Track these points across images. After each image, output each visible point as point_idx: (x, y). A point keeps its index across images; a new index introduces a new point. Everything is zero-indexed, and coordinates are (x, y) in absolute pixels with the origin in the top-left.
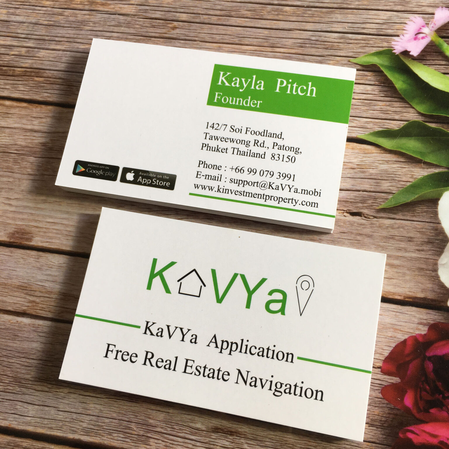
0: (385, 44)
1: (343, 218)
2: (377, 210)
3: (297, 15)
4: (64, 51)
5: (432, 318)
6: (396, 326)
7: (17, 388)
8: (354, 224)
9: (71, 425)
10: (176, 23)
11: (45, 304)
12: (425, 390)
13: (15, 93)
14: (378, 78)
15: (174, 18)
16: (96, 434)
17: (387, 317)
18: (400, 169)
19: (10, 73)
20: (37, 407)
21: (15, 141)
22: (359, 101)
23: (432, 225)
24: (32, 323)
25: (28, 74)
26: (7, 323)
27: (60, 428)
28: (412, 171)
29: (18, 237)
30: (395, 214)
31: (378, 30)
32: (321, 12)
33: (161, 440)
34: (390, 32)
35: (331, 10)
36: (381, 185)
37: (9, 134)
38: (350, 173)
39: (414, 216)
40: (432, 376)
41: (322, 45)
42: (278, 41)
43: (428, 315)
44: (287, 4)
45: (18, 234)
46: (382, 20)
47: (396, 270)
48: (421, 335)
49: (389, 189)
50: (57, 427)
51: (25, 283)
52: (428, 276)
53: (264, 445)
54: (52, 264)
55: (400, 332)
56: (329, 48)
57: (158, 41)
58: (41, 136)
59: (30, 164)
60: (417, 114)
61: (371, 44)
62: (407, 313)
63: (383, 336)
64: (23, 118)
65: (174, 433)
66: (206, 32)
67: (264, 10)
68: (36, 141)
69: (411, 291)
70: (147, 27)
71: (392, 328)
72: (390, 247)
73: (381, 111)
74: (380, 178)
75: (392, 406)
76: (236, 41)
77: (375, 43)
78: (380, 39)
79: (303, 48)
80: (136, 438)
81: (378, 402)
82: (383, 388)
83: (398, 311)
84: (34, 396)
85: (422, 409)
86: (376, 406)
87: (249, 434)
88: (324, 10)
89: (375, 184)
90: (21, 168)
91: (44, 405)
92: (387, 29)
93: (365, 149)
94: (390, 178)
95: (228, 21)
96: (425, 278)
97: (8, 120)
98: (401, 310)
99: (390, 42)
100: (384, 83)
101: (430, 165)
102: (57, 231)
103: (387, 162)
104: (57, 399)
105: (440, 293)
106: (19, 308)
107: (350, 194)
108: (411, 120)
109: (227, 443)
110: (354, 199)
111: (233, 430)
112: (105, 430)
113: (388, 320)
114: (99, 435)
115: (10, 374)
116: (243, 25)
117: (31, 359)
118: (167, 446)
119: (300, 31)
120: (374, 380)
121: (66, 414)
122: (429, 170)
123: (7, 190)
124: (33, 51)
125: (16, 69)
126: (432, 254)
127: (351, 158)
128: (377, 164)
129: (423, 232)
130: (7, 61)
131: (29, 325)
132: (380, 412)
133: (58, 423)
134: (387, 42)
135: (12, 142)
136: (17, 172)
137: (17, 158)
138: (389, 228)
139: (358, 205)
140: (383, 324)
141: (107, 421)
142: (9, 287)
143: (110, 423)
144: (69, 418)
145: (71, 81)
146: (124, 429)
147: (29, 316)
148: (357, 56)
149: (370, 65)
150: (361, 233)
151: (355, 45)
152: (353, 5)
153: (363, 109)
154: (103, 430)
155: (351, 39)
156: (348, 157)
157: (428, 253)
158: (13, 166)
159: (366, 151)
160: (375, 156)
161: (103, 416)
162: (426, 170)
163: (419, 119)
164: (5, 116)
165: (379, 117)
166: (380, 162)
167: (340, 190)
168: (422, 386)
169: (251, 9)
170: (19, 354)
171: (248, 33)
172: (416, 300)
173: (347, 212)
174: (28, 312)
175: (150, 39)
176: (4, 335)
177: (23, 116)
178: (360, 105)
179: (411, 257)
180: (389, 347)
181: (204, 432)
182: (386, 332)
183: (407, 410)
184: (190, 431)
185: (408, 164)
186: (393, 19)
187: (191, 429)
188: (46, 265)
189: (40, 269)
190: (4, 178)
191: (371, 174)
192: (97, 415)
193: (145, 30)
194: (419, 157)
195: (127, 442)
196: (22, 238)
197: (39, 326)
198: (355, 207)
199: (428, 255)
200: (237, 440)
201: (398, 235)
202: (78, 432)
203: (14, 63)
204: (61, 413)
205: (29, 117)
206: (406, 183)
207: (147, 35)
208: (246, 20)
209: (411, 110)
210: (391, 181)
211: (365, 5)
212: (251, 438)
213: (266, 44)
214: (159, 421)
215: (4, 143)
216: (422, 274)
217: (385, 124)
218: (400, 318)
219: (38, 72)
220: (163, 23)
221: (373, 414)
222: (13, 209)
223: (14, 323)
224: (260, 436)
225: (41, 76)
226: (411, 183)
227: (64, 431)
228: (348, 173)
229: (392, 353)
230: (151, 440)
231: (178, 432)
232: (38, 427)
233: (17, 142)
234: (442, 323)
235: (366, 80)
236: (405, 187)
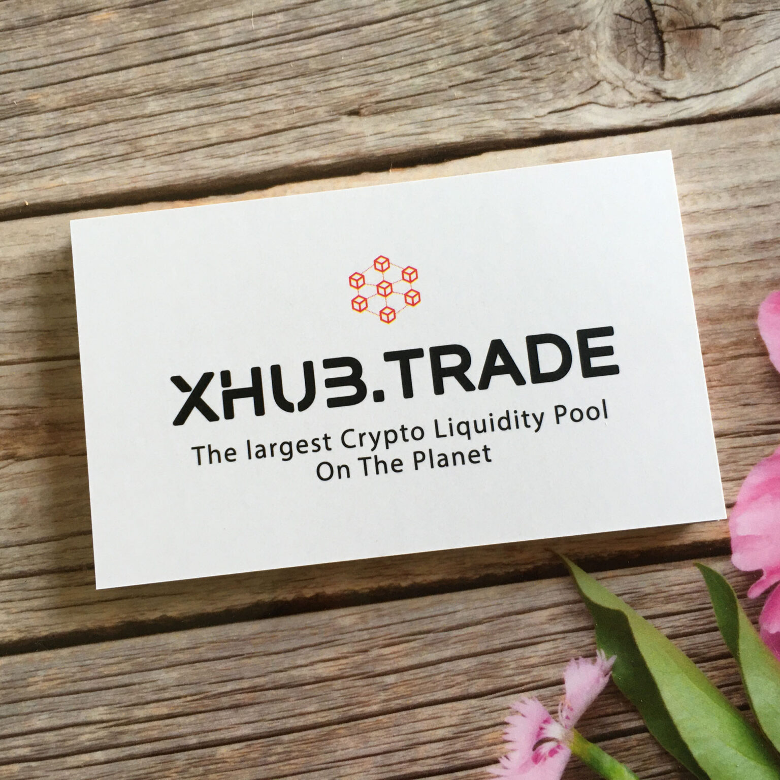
3: (250, 763)
35: (326, 729)
44: (222, 740)
46: (450, 729)
67: (170, 769)
88: (311, 734)
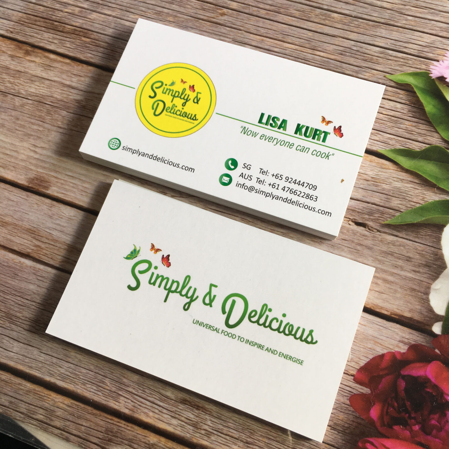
0: (424, 67)
1: (348, 226)
2: (383, 224)
4: (114, 17)
5: (414, 338)
6: (377, 339)
7: (7, 323)
8: (357, 234)
9: (51, 369)
10: (225, 10)
11: (49, 250)
12: (393, 407)
13: (61, 48)
14: (410, 98)
15: (225, 5)
16: (72, 382)
17: (370, 329)
18: (413, 189)
19: (60, 29)
20: (22, 344)
21: (52, 93)
22: (386, 116)
23: (433, 249)
24: (33, 266)
25: (77, 33)
26: (10, 261)
27: (39, 368)
28: (424, 194)
29: (36, 183)
30: (398, 231)
31: (419, 51)
32: (367, 24)
33: (131, 400)
34: (431, 55)
36: (391, 201)
37: (48, 86)
38: (363, 184)
39: (418, 237)
40: (403, 394)
41: (362, 56)
42: (320, 45)
43: (411, 335)
45: (37, 180)
47: (388, 285)
48: (399, 353)
49: (398, 207)
50: (36, 367)
51: (35, 227)
52: (419, 298)
53: (227, 425)
54: (63, 214)
55: (380, 346)
56: (368, 61)
57: (205, 24)
58: (77, 93)
59: (62, 117)
60: (440, 140)
61: (409, 64)
62: (390, 328)
63: (362, 346)
64: (64, 73)
65: (144, 396)
66: (252, 23)
68: (71, 97)
69: (399, 308)
70: (198, 9)
71: (373, 340)
72: (387, 263)
73: (406, 130)
74: (391, 194)
75: (357, 415)
76: (279, 37)
77: (414, 64)
78: (420, 61)
79: (342, 56)
80: (108, 393)
81: (345, 408)
82: (352, 395)
83: (383, 325)
84: (21, 334)
85: (386, 423)
86: (341, 412)
87: (215, 412)
89: (386, 199)
90: (52, 119)
91: (28, 344)
92: (428, 53)
93: (383, 164)
94: (401, 196)
95: (275, 17)
96: (414, 299)
97: (49, 72)
98: (385, 324)
99: (429, 65)
100: (414, 104)
101: (442, 191)
102: (74, 185)
103: (402, 180)
104: (42, 341)
105: (427, 316)
106: (24, 249)
107: (360, 204)
108: (433, 144)
109: (192, 416)
110: (361, 210)
111: (200, 405)
112: (80, 379)
113: (370, 332)
114: (74, 383)
115: (4, 309)
116: (289, 23)
117: (26, 299)
118: (135, 407)
119: (343, 39)
120: (345, 386)
121: (48, 357)
122: (442, 196)
123: (35, 137)
124: (85, 12)
125: (66, 26)
126: (427, 277)
127: (367, 170)
128: (391, 181)
129: (422, 254)
130: (60, 17)
131: (31, 267)
132: (345, 418)
133: (38, 364)
134: (426, 65)
135: (49, 94)
136: (48, 122)
137: (51, 109)
138: (390, 245)
139: (364, 216)
140: (365, 335)
141: (84, 371)
142: (19, 228)
143: (86, 374)
144: (49, 361)
145: (116, 47)
146: (98, 382)
147: (32, 259)
148: (393, 73)
149: (404, 84)
150: (362, 243)
151: (394, 62)
152: (400, 23)
153: (389, 125)
154: (78, 379)
155: (391, 56)
156: (364, 169)
157: (423, 276)
158: (46, 117)
159: (383, 166)
160: (391, 173)
161: (81, 366)
162: (438, 195)
163: (441, 145)
164: (47, 68)
165: (403, 136)
166: (395, 179)
167: (351, 199)
168: (390, 402)
169: (300, 9)
170: (15, 292)
171: (292, 32)
172: (402, 319)
173: (352, 221)
174: (32, 255)
175: (198, 21)
176: (6, 272)
177: (63, 71)
178: (387, 121)
179: (406, 277)
180: (366, 358)
181: (173, 401)
182: (367, 343)
183: (372, 422)
184: (159, 398)
185: (422, 186)
186: (436, 44)
187: (161, 395)
188: (57, 215)
189: (50, 217)
190: (35, 126)
191: (384, 189)
192: (76, 364)
193: (195, 11)
194: (433, 182)
195: (98, 395)
196: (40, 185)
197: (39, 270)
198: (362, 218)
199: (423, 278)
200: (202, 415)
201: (397, 252)
202: (55, 376)
203: (65, 20)
204: (42, 355)
205: (69, 73)
206: (416, 204)
207: (195, 16)
208: (294, 19)
209: (436, 135)
210: (401, 199)
211: (412, 25)
212: (216, 416)
213: (307, 46)
214: (132, 381)
215: (41, 93)
216: (413, 294)
217: (407, 143)
218: (382, 332)
219: (86, 33)
220: (213, 8)
221: (337, 419)
222: (37, 156)
223: (17, 263)
224: (224, 416)
225: (88, 37)
226: (421, 205)
227: (42, 372)
228: (361, 184)
229: (367, 365)
230: (122, 398)
231: (147, 396)
232: (19, 363)
233: (54, 95)
234: (423, 345)
235: (398, 97)
236: (414, 207)
